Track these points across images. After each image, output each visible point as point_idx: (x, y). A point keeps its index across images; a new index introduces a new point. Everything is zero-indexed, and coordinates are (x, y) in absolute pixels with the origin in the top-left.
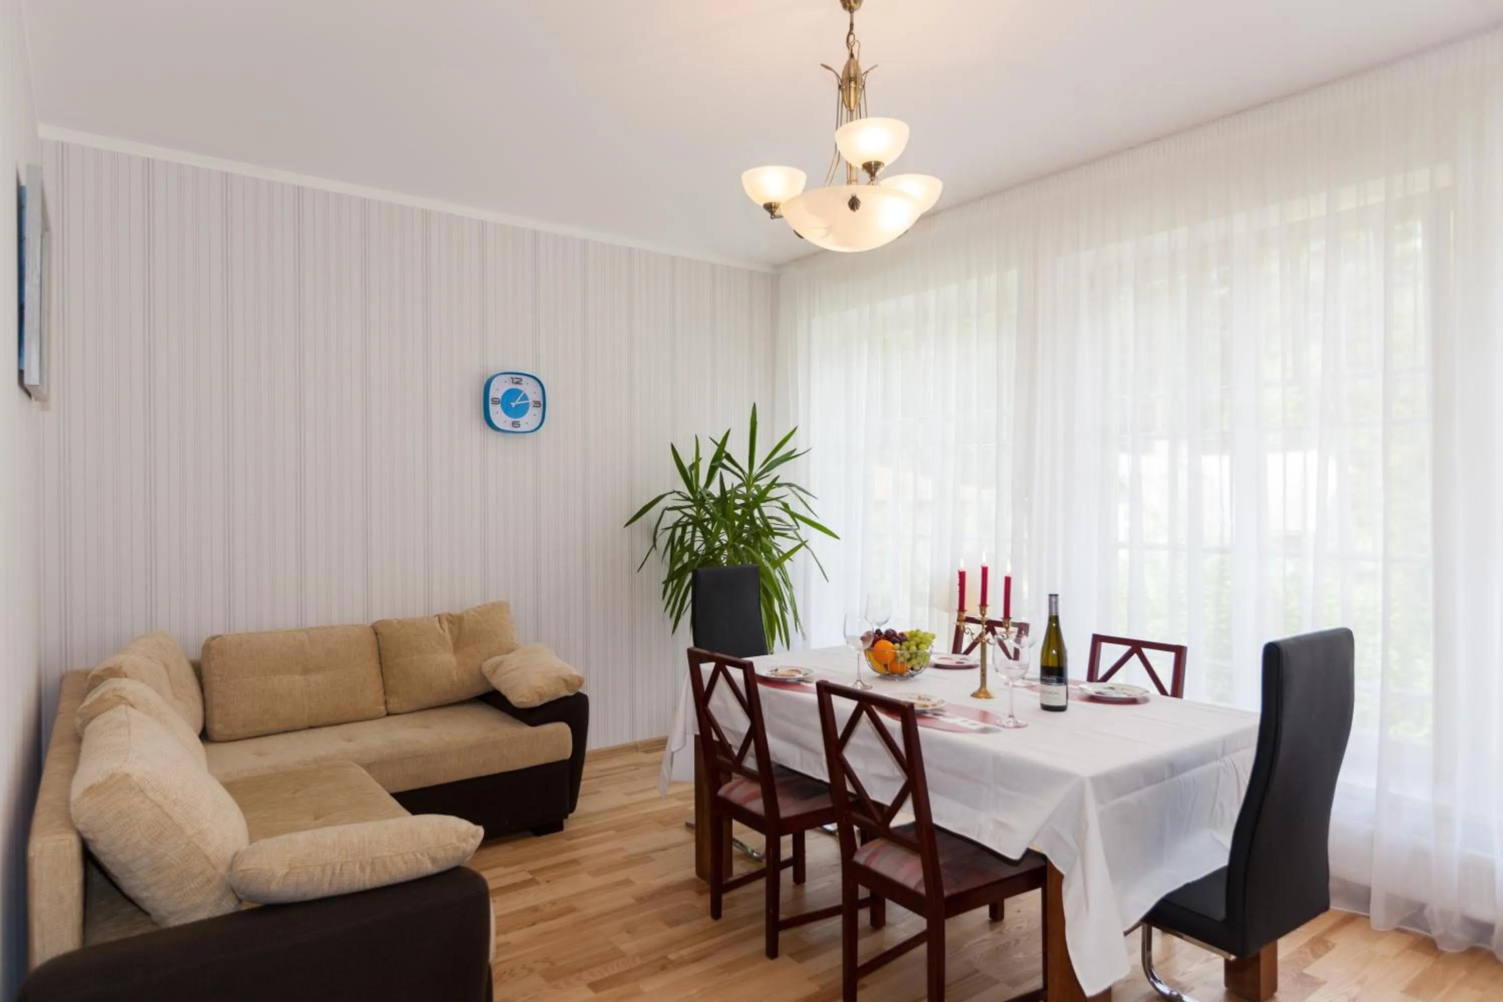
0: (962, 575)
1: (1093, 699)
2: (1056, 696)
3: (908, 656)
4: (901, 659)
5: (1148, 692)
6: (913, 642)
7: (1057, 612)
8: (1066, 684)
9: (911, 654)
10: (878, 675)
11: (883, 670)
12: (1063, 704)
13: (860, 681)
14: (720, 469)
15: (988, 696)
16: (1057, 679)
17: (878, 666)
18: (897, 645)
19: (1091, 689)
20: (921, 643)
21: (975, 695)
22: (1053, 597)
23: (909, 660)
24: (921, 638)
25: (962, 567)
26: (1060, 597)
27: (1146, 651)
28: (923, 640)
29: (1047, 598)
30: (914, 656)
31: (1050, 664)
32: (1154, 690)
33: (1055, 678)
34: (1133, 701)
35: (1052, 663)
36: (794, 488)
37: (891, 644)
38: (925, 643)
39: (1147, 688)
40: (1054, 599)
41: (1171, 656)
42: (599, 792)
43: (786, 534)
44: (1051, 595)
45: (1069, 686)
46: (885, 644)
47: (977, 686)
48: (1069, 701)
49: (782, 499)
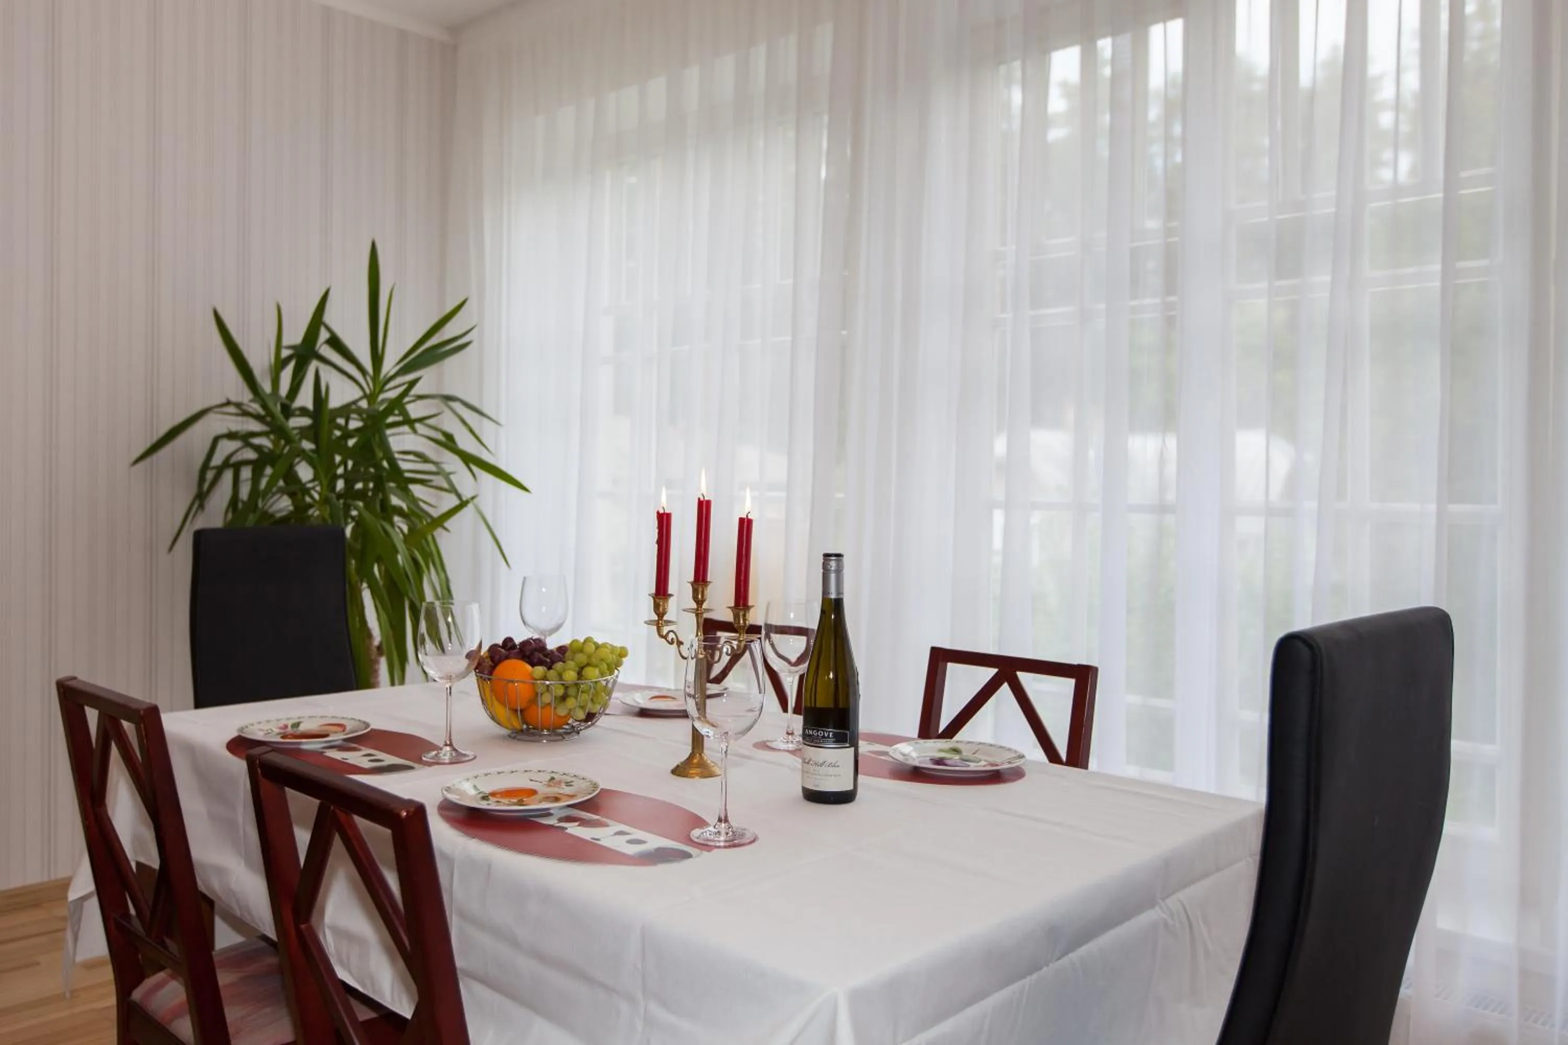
0: (664, 521)
1: (917, 774)
2: (831, 770)
3: (561, 692)
4: (547, 698)
5: (1022, 757)
6: (571, 664)
7: (839, 590)
8: (855, 745)
9: (566, 688)
10: (505, 732)
11: (517, 723)
12: (848, 786)
13: (451, 745)
14: (314, 364)
15: (706, 772)
16: (835, 735)
17: (502, 712)
18: (540, 670)
19: (914, 755)
20: (588, 665)
21: (679, 771)
22: (831, 560)
23: (564, 698)
24: (589, 657)
25: (665, 505)
26: (846, 560)
27: (1024, 678)
28: (594, 660)
29: (821, 560)
30: (572, 691)
31: (819, 705)
32: (1039, 754)
33: (830, 732)
34: (994, 777)
35: (823, 700)
36: (457, 406)
37: (529, 667)
38: (596, 666)
39: (1022, 750)
40: (833, 564)
41: (1068, 685)
42: (38, 964)
43: (431, 481)
44: (827, 556)
45: (864, 747)
46: (517, 669)
47: (685, 751)
48: (861, 778)
49: (431, 422)
